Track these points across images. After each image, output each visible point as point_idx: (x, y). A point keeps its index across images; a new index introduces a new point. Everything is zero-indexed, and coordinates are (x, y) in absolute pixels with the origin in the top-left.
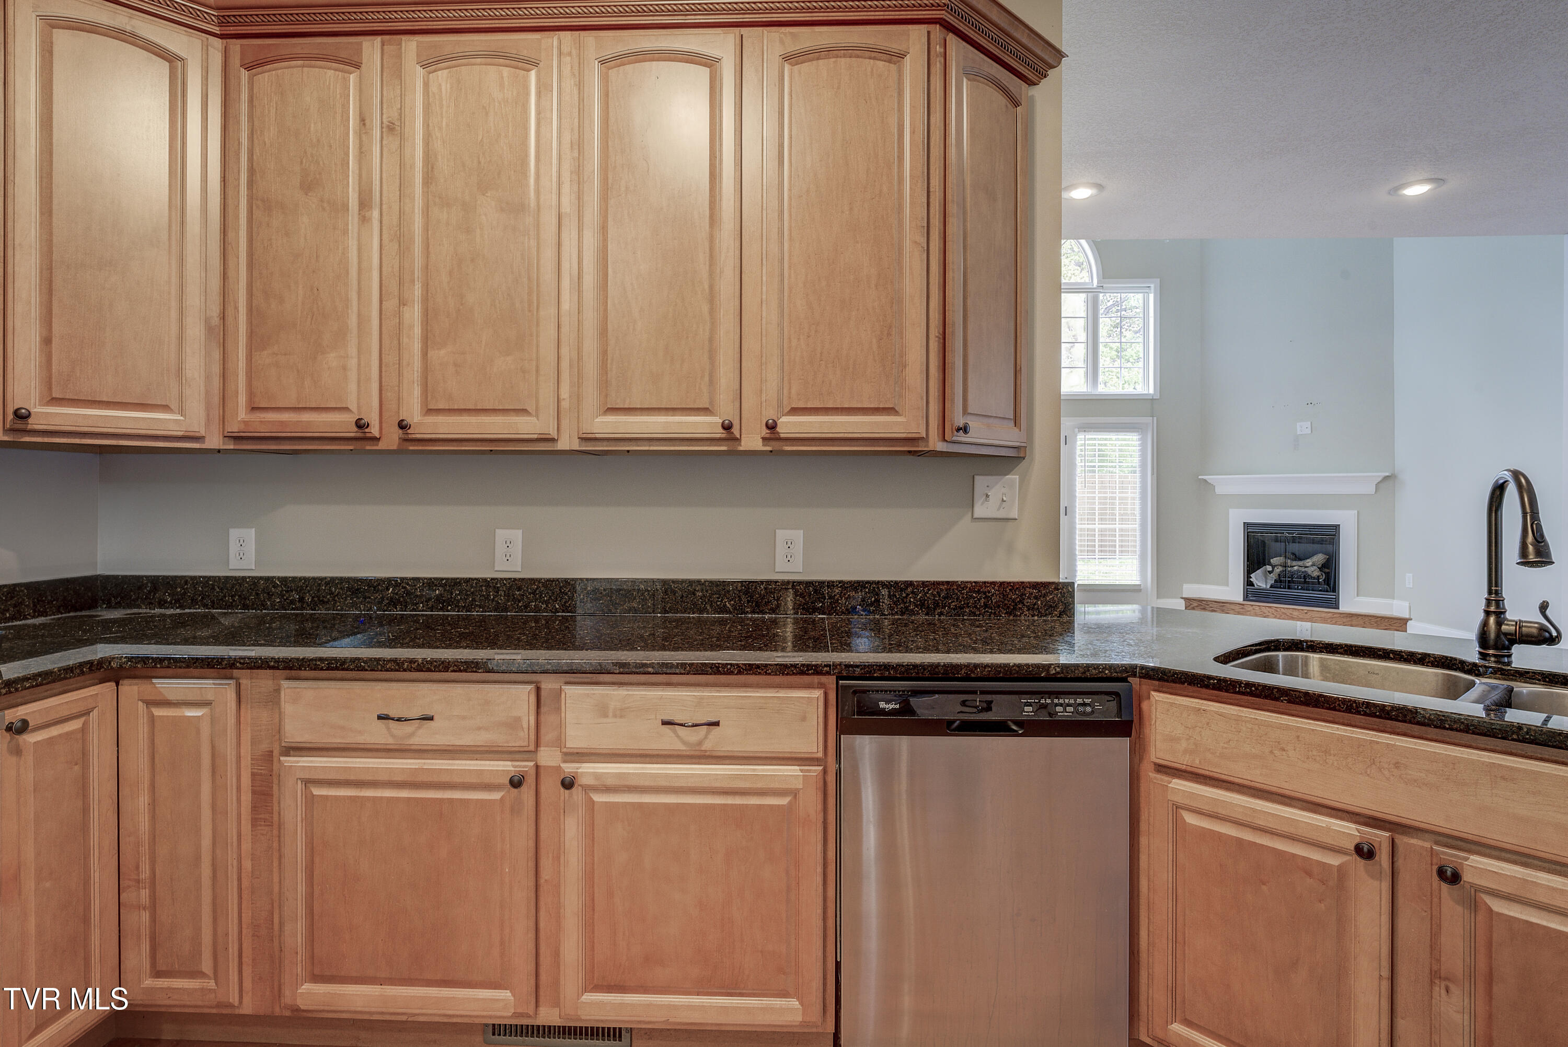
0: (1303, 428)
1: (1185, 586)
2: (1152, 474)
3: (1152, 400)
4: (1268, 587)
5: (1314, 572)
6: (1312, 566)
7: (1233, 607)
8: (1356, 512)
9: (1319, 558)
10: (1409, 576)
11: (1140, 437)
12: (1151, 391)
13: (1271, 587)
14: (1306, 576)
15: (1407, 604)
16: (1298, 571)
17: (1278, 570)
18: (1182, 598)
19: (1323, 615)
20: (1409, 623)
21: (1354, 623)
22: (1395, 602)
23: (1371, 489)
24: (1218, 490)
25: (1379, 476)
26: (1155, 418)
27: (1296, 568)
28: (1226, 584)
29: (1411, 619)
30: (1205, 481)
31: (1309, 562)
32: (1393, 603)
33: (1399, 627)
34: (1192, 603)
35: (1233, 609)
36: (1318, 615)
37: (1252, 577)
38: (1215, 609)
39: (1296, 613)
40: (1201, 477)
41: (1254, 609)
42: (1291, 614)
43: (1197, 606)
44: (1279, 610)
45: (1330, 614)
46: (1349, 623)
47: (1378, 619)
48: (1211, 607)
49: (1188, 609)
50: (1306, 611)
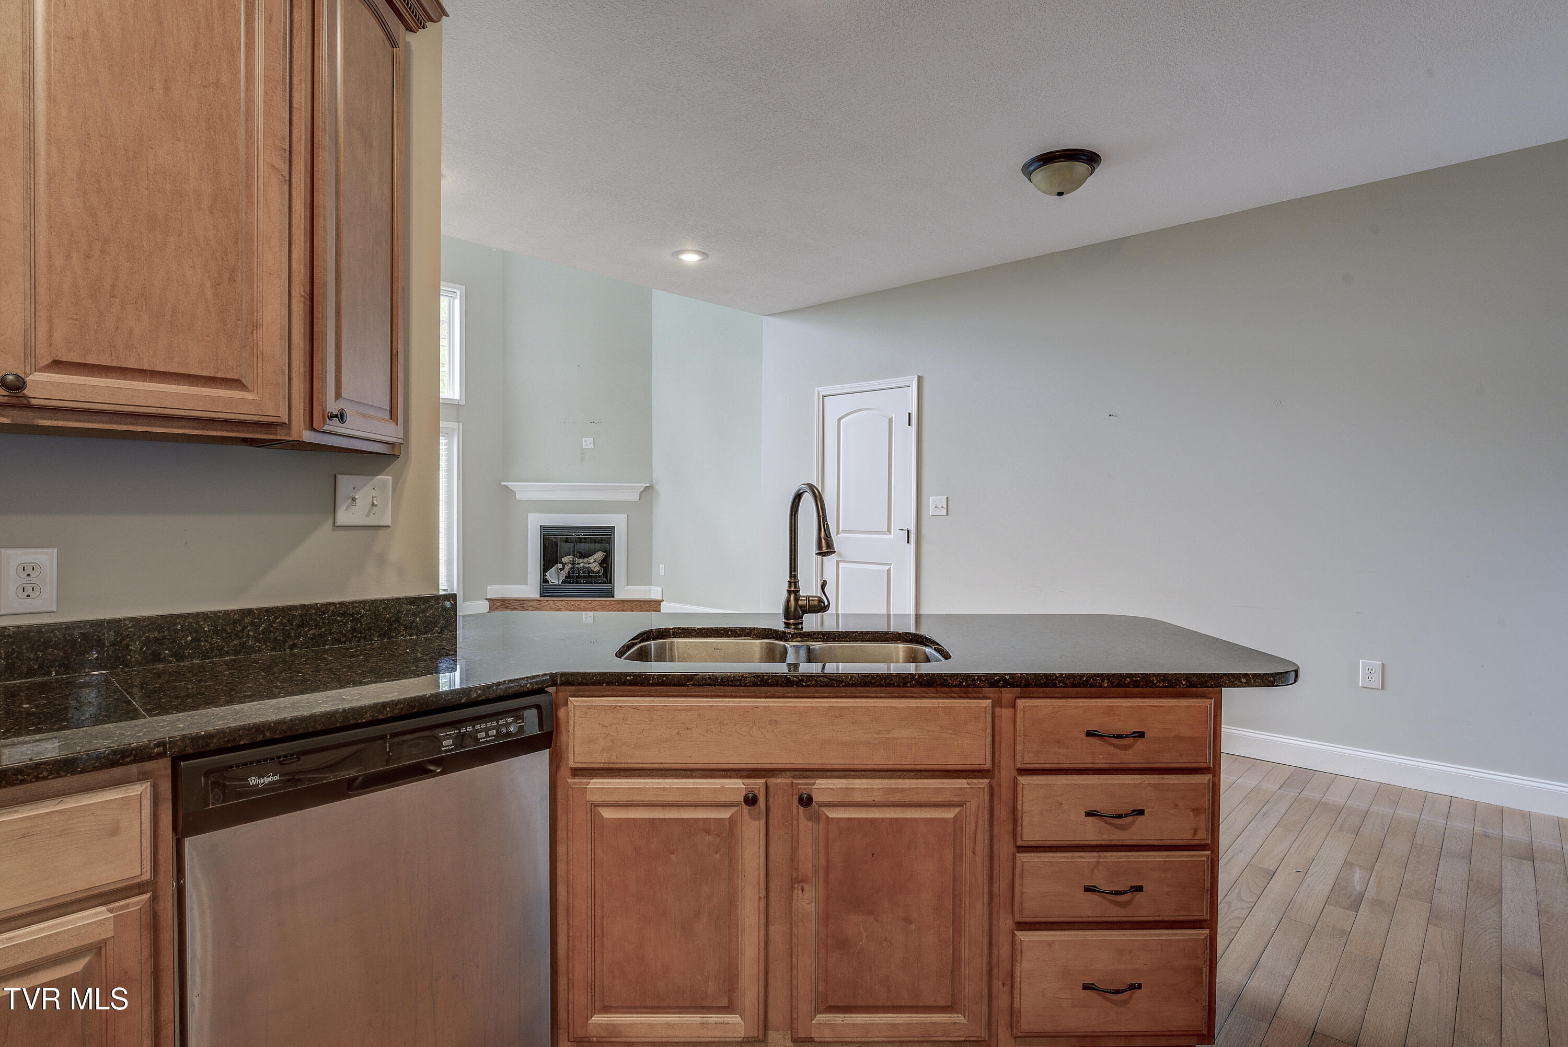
0: (588, 443)
1: (489, 587)
2: (458, 479)
3: (458, 405)
4: (560, 583)
5: (595, 567)
6: (594, 562)
7: (531, 603)
8: (624, 515)
9: (599, 555)
10: (662, 566)
12: (457, 397)
13: (562, 582)
14: (590, 571)
15: (660, 589)
16: (583, 567)
17: (568, 568)
18: (486, 599)
19: (603, 603)
20: (662, 604)
21: (625, 608)
22: (653, 588)
23: (635, 497)
24: (519, 496)
25: (642, 486)
26: (461, 424)
27: (582, 565)
28: (527, 584)
29: (663, 601)
30: (507, 487)
31: (591, 559)
32: (651, 589)
33: (655, 609)
34: (495, 603)
35: (532, 606)
36: (599, 604)
37: (546, 575)
38: (517, 607)
39: (582, 604)
40: (502, 483)
41: (549, 604)
42: (579, 605)
43: (500, 606)
44: (569, 603)
45: (608, 602)
46: (622, 608)
47: (642, 603)
48: (513, 606)
49: (492, 609)
50: (590, 602)
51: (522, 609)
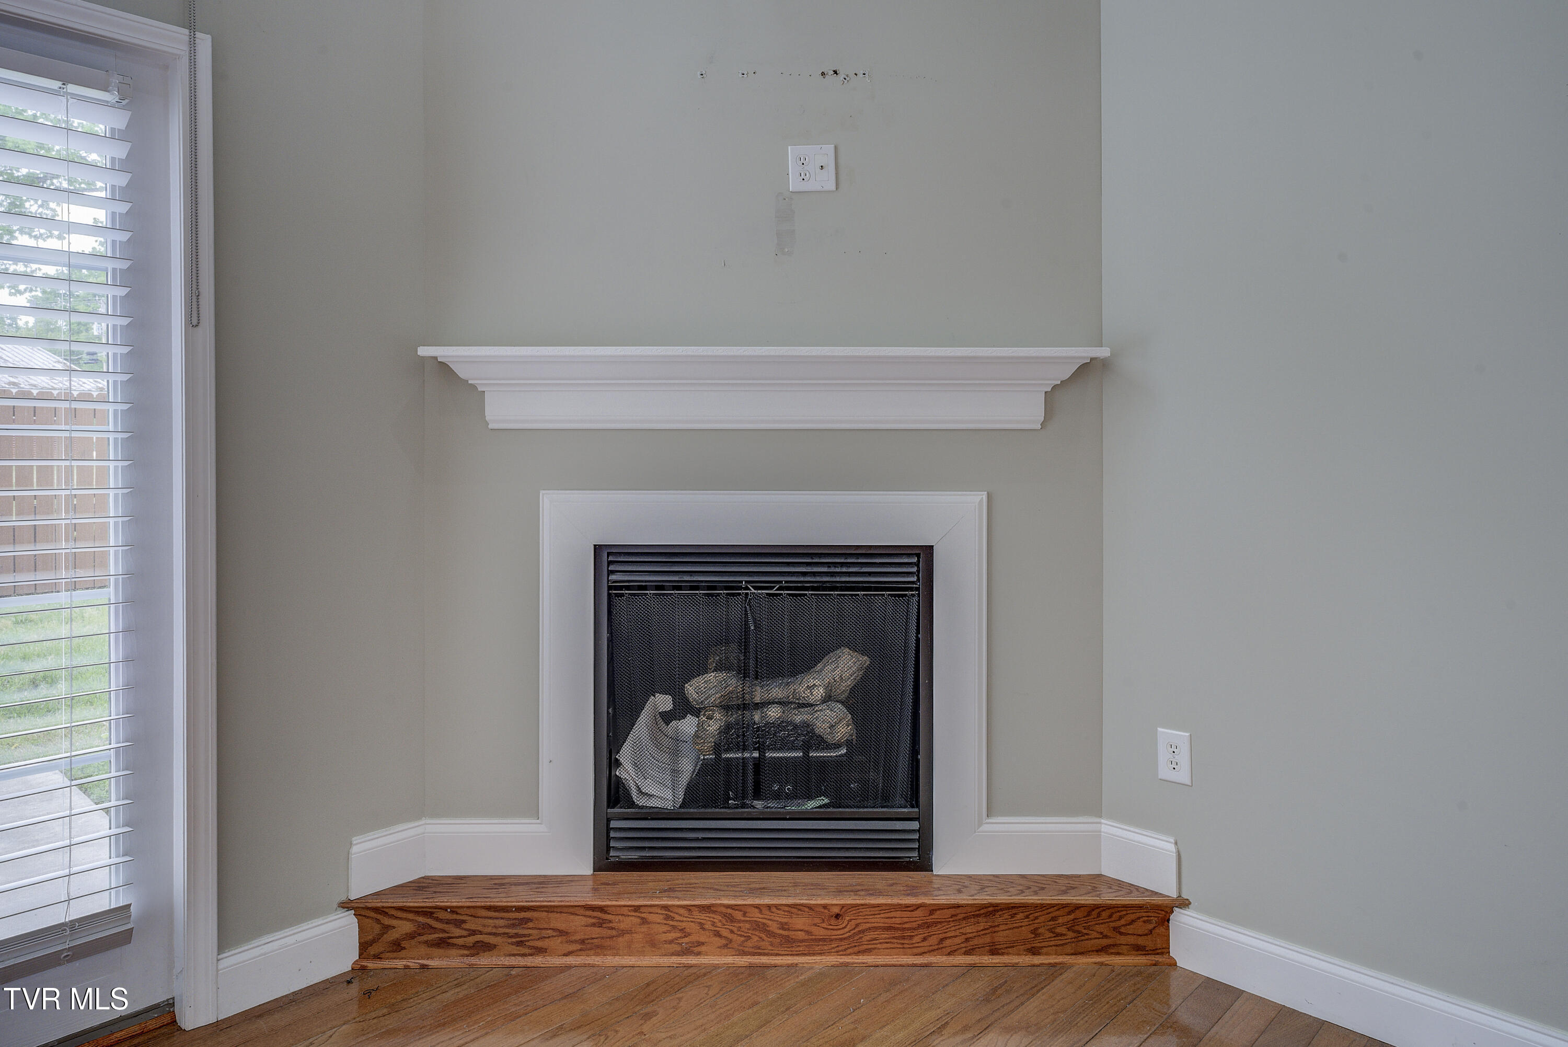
0: (808, 166)
1: (359, 845)
2: (193, 321)
4: (685, 797)
5: (836, 724)
6: (825, 701)
7: (558, 921)
8: (984, 496)
10: (1171, 737)
11: (120, 120)
13: (693, 796)
14: (810, 742)
15: (1165, 845)
16: (781, 723)
17: (710, 723)
18: (346, 905)
19: (898, 918)
20: (1181, 919)
21: (1002, 936)
22: (1109, 828)
24: (497, 411)
25: (1055, 362)
27: (774, 713)
28: (533, 811)
29: (1184, 904)
30: (444, 369)
31: (814, 689)
32: (1101, 835)
33: (1141, 941)
34: (387, 921)
35: (562, 933)
36: (879, 921)
37: (618, 764)
38: (492, 940)
39: (800, 922)
40: (423, 351)
41: (644, 921)
42: (783, 926)
43: (411, 936)
44: (738, 915)
45: (918, 913)
46: (987, 939)
47: (1078, 914)
48: (473, 933)
49: (373, 950)
50: (836, 910)
51: (515, 949)
